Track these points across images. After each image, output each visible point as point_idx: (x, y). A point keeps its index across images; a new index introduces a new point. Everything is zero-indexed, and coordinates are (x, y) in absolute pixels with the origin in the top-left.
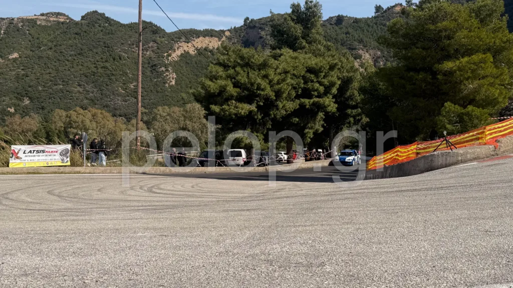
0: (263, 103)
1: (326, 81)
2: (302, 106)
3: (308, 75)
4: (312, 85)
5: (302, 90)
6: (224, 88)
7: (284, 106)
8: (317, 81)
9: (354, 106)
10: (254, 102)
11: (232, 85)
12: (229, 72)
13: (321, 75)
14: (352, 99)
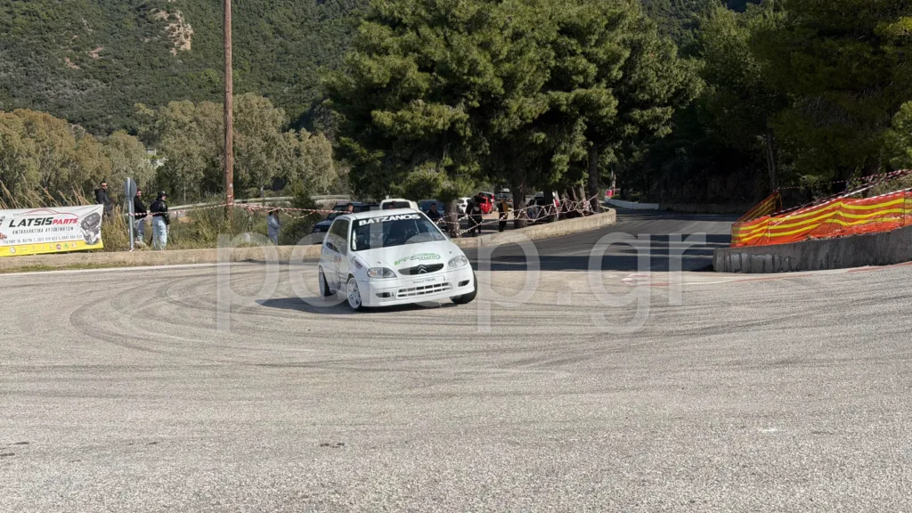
0: (479, 102)
1: (601, 54)
2: (554, 106)
3: (564, 40)
4: (574, 62)
5: (552, 71)
6: (399, 73)
7: (520, 108)
8: (583, 53)
9: (647, 101)
10: (459, 101)
11: (416, 67)
12: (406, 37)
13: (590, 40)
14: (643, 89)
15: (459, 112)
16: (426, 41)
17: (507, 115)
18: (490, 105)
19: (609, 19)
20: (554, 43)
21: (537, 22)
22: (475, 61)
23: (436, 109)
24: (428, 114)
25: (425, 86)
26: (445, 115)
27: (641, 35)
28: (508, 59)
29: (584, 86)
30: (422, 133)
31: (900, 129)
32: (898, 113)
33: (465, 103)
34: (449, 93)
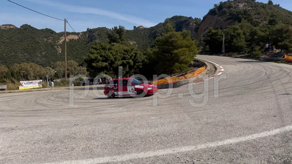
0: (110, 62)
1: (130, 55)
2: (123, 63)
3: (124, 52)
4: (126, 56)
5: (122, 57)
6: (97, 57)
7: (117, 63)
8: (127, 54)
9: (138, 62)
10: (107, 62)
11: (99, 56)
12: (98, 51)
13: (129, 52)
16: (101, 52)
17: (115, 64)
18: (112, 63)
19: (132, 49)
21: (120, 49)
22: (109, 55)
23: (103, 63)
24: (102, 64)
25: (101, 59)
26: (105, 64)
27: (137, 52)
28: (115, 55)
29: (128, 59)
30: (101, 67)
31: (175, 67)
32: (175, 64)
34: (106, 60)
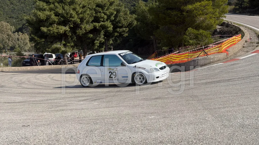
0: (73, 25)
1: (108, 12)
2: (95, 27)
3: (98, 8)
4: (100, 15)
5: (94, 17)
6: (49, 17)
7: (85, 27)
8: (103, 12)
9: (121, 26)
10: (67, 25)
11: (54, 15)
12: (51, 6)
13: (105, 9)
14: (120, 23)
15: (67, 28)
16: (57, 7)
17: (81, 29)
18: (76, 27)
19: (110, 3)
20: (94, 9)
21: (90, 3)
22: (71, 14)
23: (60, 27)
24: (58, 29)
25: (57, 20)
26: (62, 29)
28: (81, 13)
29: (104, 22)
30: (56, 34)
31: (188, 35)
32: (187, 31)
33: (69, 26)
34: (64, 23)
